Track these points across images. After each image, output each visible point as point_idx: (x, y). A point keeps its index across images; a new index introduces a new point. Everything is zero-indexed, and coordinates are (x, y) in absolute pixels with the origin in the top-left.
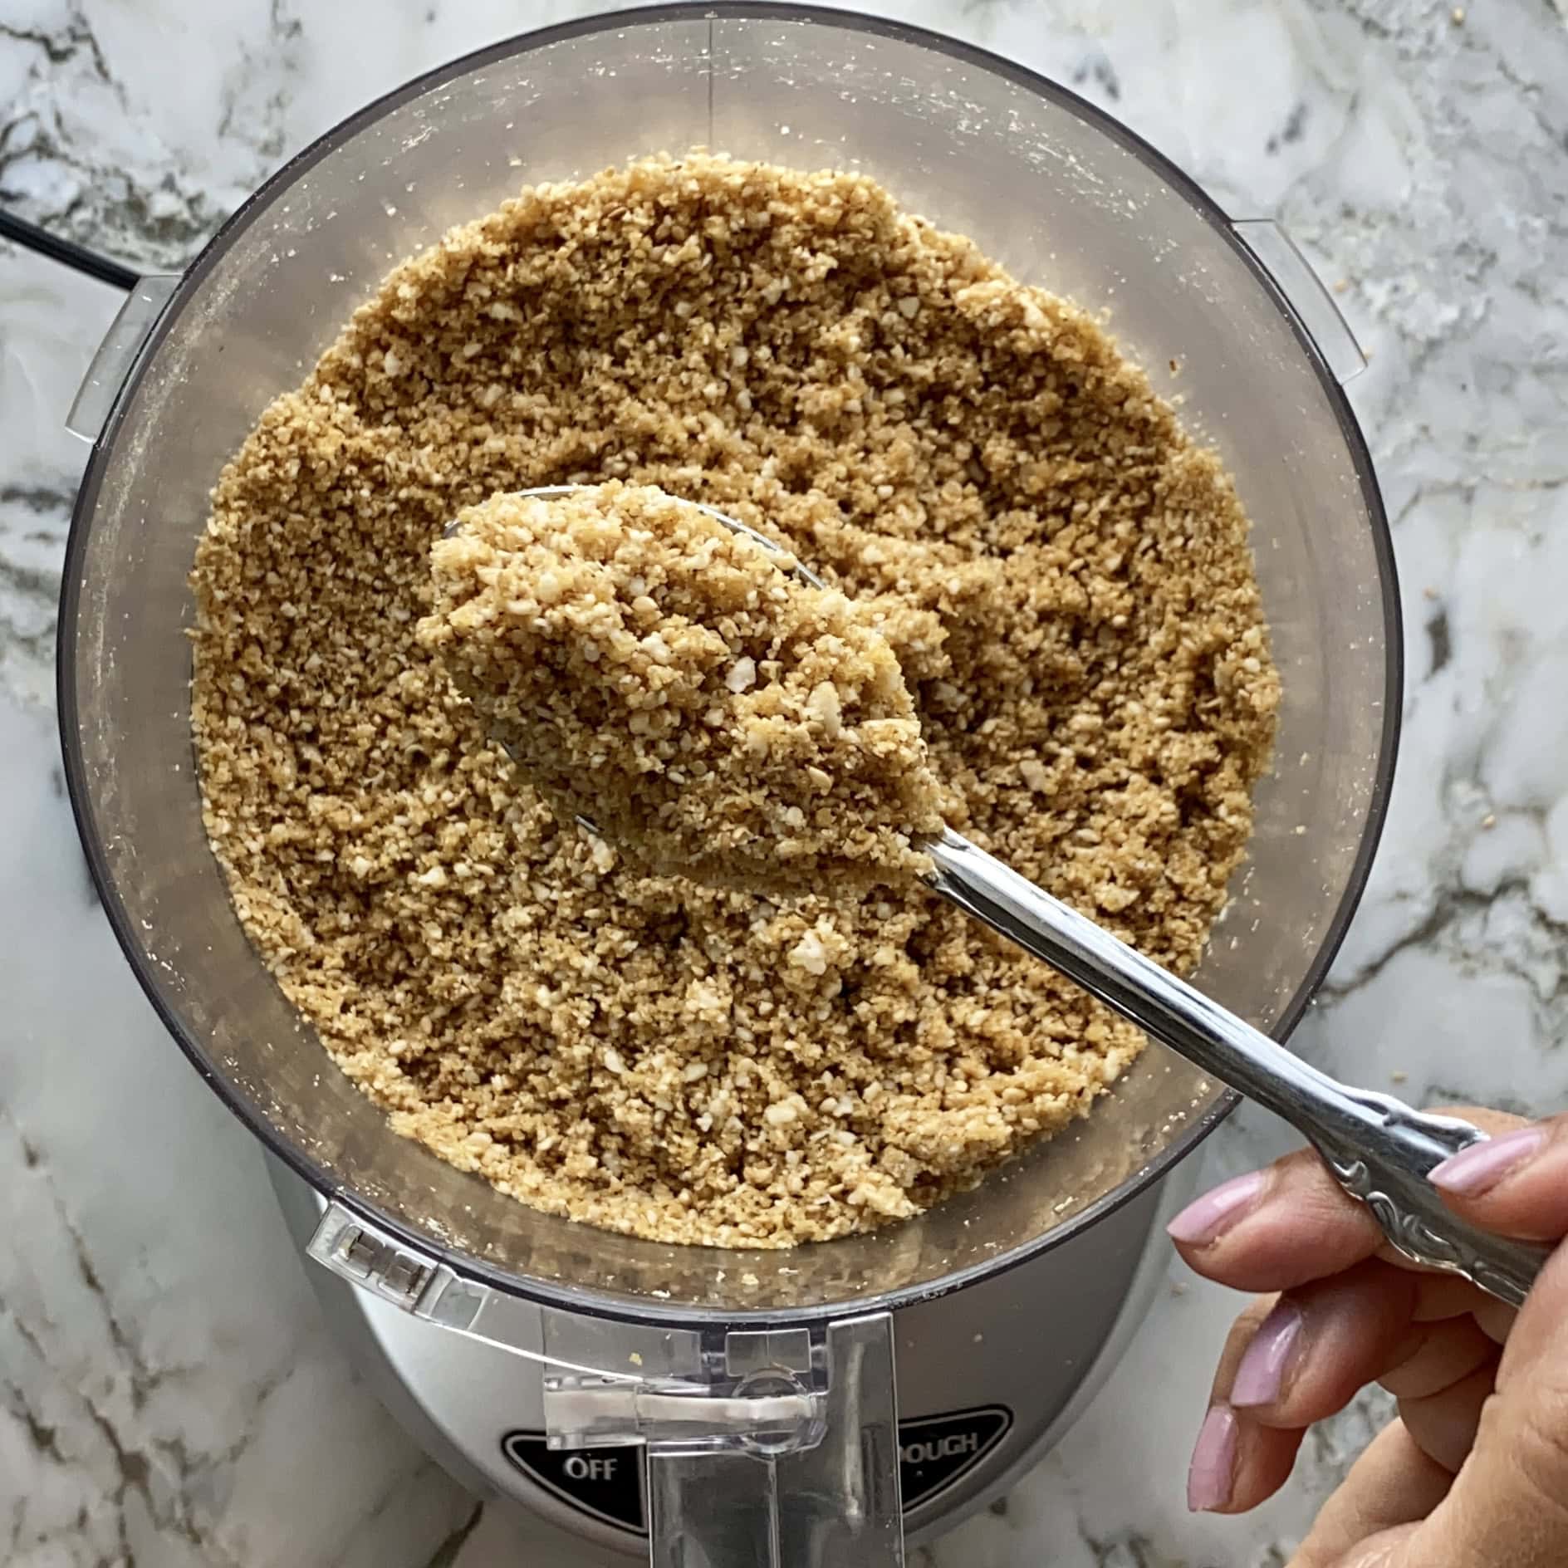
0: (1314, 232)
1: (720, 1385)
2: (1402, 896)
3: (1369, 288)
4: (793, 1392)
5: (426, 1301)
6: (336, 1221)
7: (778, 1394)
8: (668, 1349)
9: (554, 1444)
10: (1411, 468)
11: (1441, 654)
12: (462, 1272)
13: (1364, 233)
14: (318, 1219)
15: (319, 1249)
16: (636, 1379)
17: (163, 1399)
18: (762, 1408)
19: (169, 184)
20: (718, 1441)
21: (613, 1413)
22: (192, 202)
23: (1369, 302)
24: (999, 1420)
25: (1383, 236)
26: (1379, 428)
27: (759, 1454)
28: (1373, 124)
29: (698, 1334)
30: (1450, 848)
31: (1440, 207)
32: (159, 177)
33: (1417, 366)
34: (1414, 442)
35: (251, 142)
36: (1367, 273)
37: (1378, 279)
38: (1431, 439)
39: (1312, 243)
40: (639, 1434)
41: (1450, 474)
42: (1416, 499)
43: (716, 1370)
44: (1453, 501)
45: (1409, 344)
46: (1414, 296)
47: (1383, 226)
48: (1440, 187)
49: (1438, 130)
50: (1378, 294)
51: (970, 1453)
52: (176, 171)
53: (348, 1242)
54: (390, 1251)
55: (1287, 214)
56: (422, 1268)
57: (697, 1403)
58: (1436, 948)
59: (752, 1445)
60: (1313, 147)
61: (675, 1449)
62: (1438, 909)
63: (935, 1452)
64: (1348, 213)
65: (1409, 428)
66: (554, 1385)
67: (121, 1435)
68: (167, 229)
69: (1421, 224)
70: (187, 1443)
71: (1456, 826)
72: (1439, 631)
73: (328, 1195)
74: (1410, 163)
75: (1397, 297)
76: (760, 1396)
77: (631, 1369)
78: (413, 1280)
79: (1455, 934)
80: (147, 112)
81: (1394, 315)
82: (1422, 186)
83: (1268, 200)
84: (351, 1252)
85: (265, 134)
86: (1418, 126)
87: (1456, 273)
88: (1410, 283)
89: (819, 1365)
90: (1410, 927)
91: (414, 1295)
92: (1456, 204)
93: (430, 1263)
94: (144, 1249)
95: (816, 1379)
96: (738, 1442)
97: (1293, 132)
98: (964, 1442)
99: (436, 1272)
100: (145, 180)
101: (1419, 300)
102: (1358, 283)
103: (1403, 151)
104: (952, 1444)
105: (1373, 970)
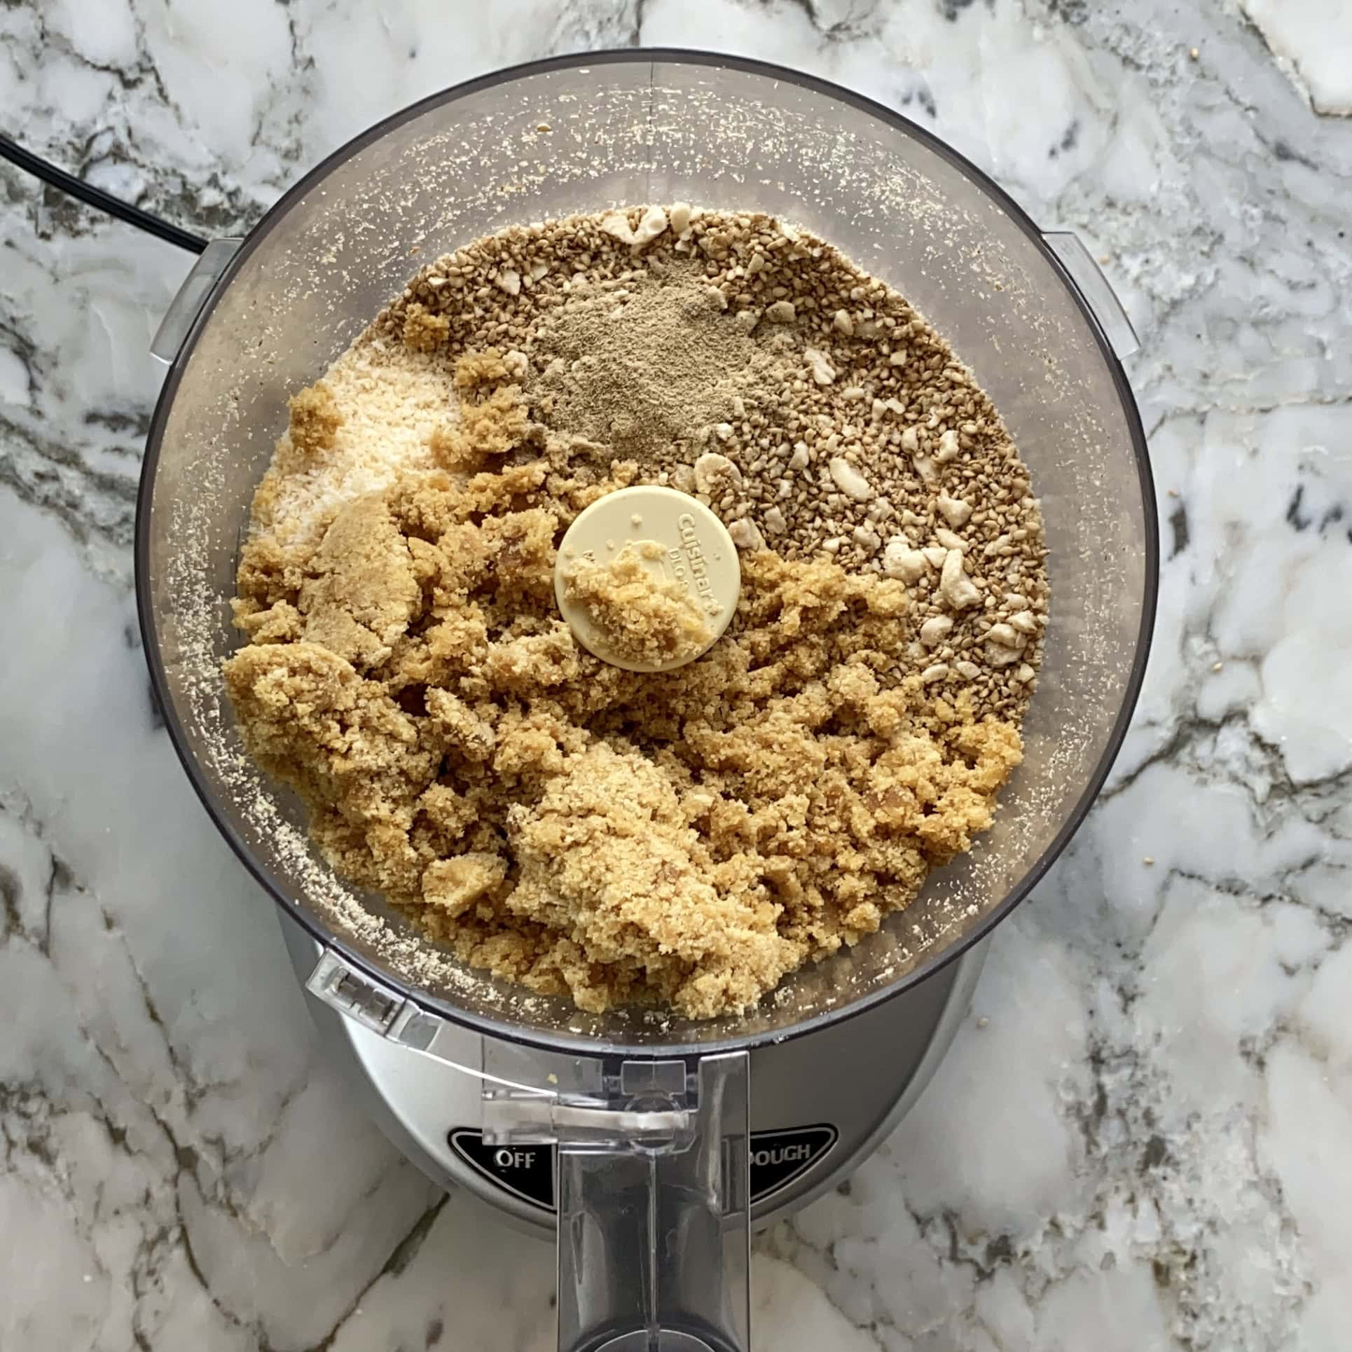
0: (1085, 219)
1: (616, 1101)
2: (1152, 724)
3: (1126, 261)
4: (671, 1109)
5: (394, 1029)
6: (329, 963)
7: (659, 1110)
8: (578, 1071)
9: (488, 1141)
10: (1158, 398)
11: (1181, 541)
12: (423, 1006)
13: (1123, 219)
14: (317, 960)
15: (316, 985)
16: (553, 1094)
17: (208, 1106)
18: (646, 1121)
19: (213, 182)
20: (612, 1144)
21: (534, 1119)
22: (232, 195)
23: (1127, 272)
24: (827, 1135)
25: (1137, 222)
26: (1134, 367)
27: (643, 1155)
28: (1129, 136)
29: (601, 1062)
30: (1188, 687)
31: (1181, 198)
32: (206, 176)
33: (1162, 321)
34: (1161, 378)
35: (276, 149)
36: (1125, 249)
37: (1134, 254)
38: (1174, 377)
39: (1084, 227)
40: (552, 1135)
41: (1188, 402)
42: (1162, 422)
43: (613, 1090)
44: (1191, 423)
45: (1156, 304)
46: (1160, 267)
47: (1137, 214)
48: (1180, 184)
49: (1179, 140)
50: (1133, 265)
51: (804, 1160)
52: (219, 172)
53: (338, 980)
54: (370, 988)
55: (1064, 204)
56: (393, 1003)
57: (594, 1112)
58: (1178, 764)
59: (638, 1148)
60: (1083, 154)
61: (578, 1149)
62: (1178, 734)
63: (778, 1157)
64: (1111, 204)
65: (1157, 368)
66: (490, 1096)
67: (177, 1134)
68: (213, 215)
69: (1166, 212)
70: (227, 1139)
71: (1193, 671)
72: (1180, 521)
73: (325, 943)
74: (1158, 166)
75: (1147, 268)
76: (646, 1111)
77: (549, 1086)
78: (384, 1011)
79: (1191, 754)
80: (197, 127)
81: (1145, 281)
82: (1166, 183)
83: (1051, 194)
84: (340, 988)
85: (286, 143)
86: (1164, 138)
87: (1193, 248)
88: (1158, 257)
89: (692, 1089)
90: (1157, 747)
91: (386, 1023)
92: (1193, 197)
93: (401, 999)
94: (193, 992)
95: (689, 1100)
96: (628, 1145)
97: (1068, 143)
98: (801, 1151)
99: (403, 1006)
100: (195, 178)
101: (1164, 270)
102: (1118, 257)
103: (1152, 157)
104: (791, 1152)
105: (1129, 780)
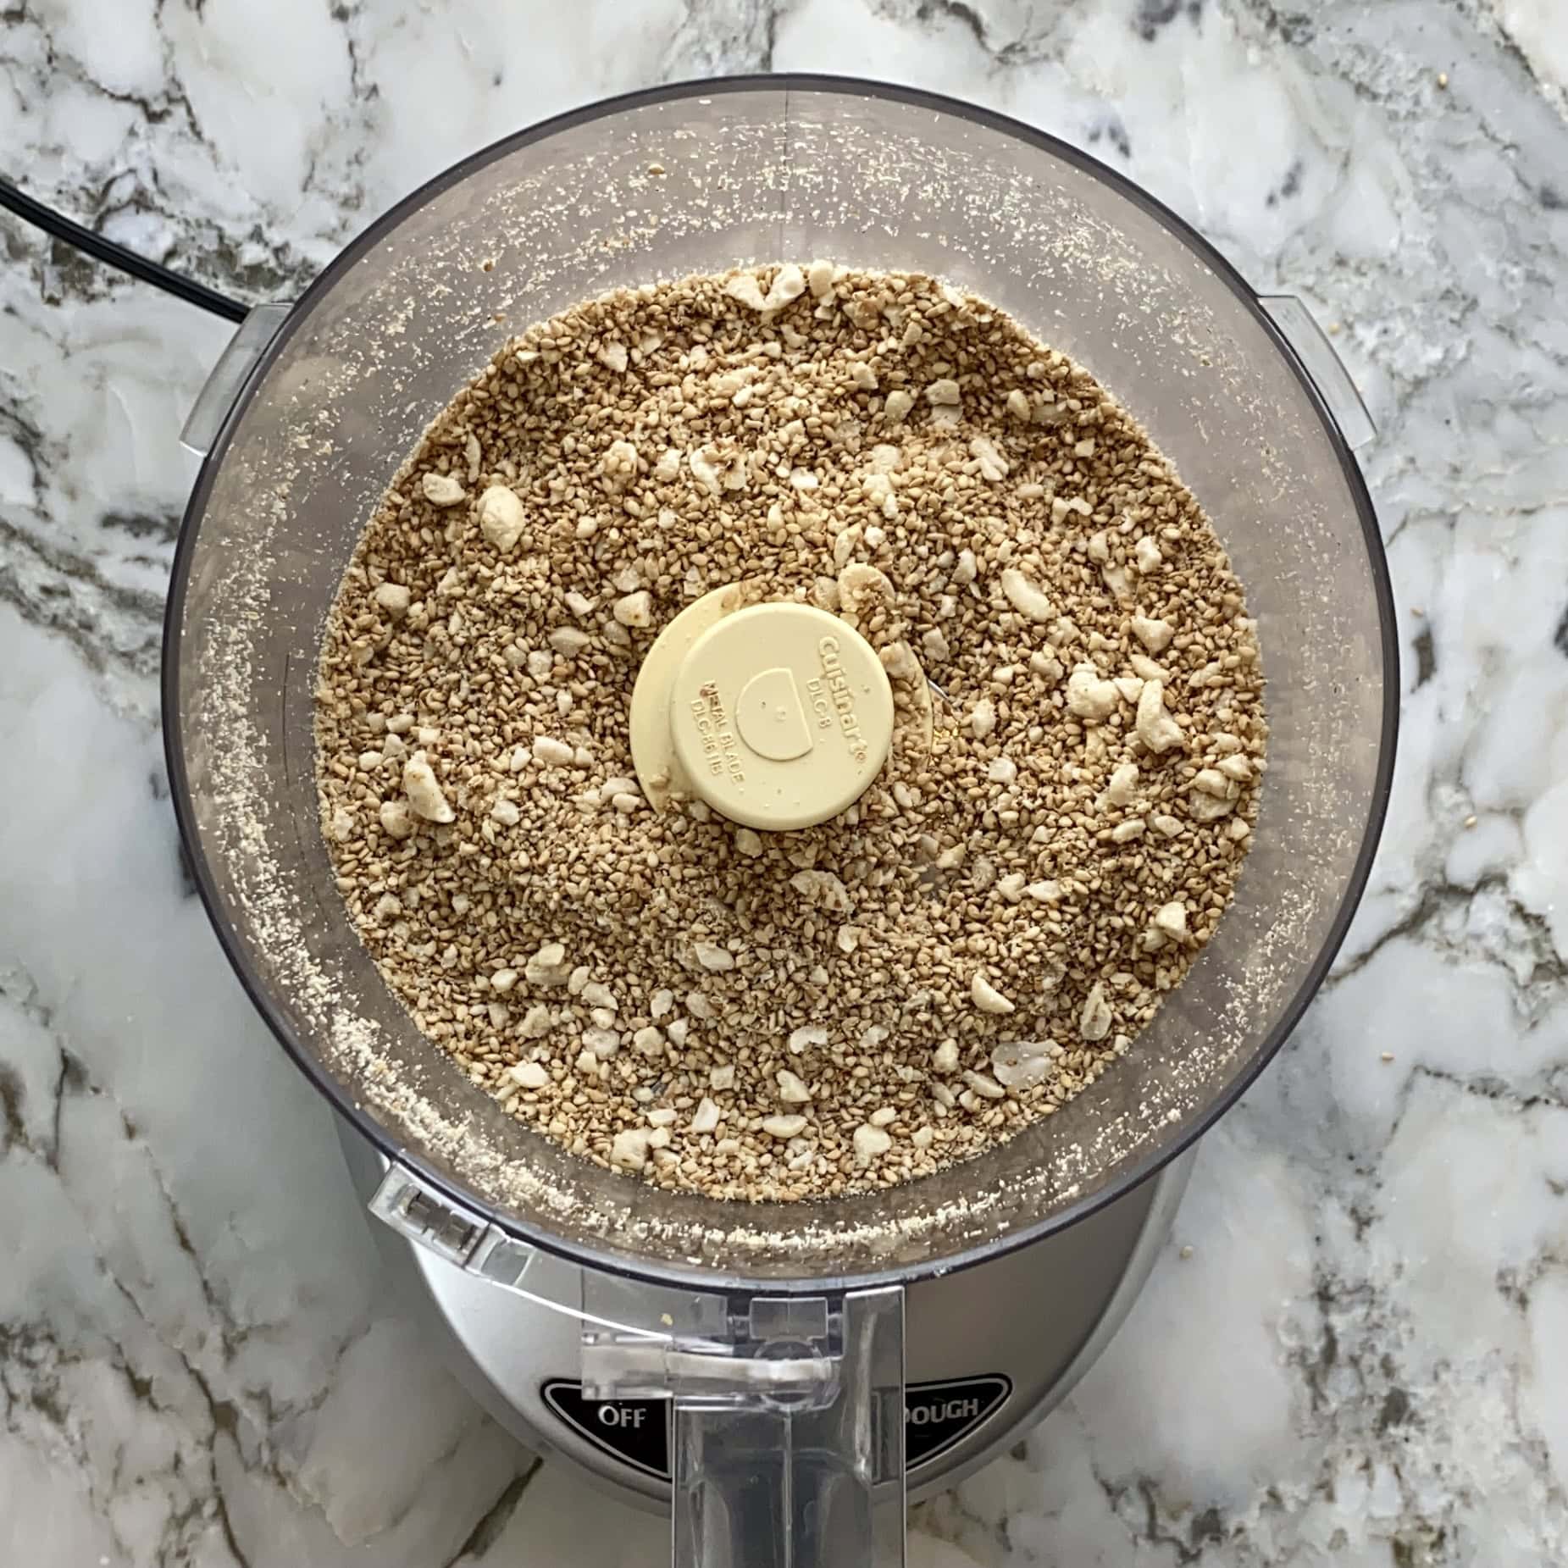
0: (1310, 280)
1: (743, 1346)
2: (1391, 890)
3: (1361, 331)
4: (810, 1356)
5: (475, 1259)
6: (397, 1179)
7: (796, 1357)
8: (697, 1310)
9: (588, 1394)
10: (1399, 497)
11: (1427, 670)
12: (511, 1232)
13: (1356, 280)
14: (382, 1176)
15: (380, 1207)
16: (666, 1338)
17: (250, 1353)
18: (781, 1370)
19: (257, 235)
20: (739, 1398)
21: (643, 1368)
22: (278, 251)
23: (1361, 344)
24: (999, 1388)
25: (1373, 284)
26: (1369, 460)
27: (775, 1411)
28: (1364, 181)
29: (725, 1299)
30: (1434, 846)
31: (1425, 255)
32: (248, 228)
33: (1404, 403)
34: (1402, 473)
35: (332, 196)
36: (1358, 317)
37: (1369, 323)
38: (1418, 471)
39: (1309, 289)
40: (666, 1388)
41: (1435, 502)
42: (1403, 525)
43: (740, 1332)
44: (1438, 527)
45: (1397, 384)
46: (1401, 338)
47: (1374, 274)
48: (1425, 238)
49: (1423, 185)
50: (1368, 336)
51: (971, 1417)
52: (263, 223)
53: (407, 1201)
54: (445, 1210)
55: (1285, 262)
56: (473, 1228)
57: (717, 1360)
58: (1422, 938)
59: (770, 1403)
60: (1308, 201)
61: (696, 1404)
62: (1423, 903)
63: (939, 1415)
64: (1341, 262)
65: (1398, 460)
66: (590, 1340)
67: (211, 1386)
68: (256, 275)
69: (1408, 272)
70: (273, 1393)
71: (1440, 825)
72: (1425, 645)
73: (392, 1156)
74: (1399, 215)
75: (1385, 339)
76: (780, 1358)
77: (663, 1328)
78: (464, 1237)
79: (1439, 926)
80: (237, 169)
81: (1383, 355)
82: (1409, 237)
83: (1269, 250)
84: (409, 1210)
85: (345, 189)
86: (1405, 182)
87: (1441, 316)
88: (1398, 326)
89: (834, 1332)
90: (1398, 918)
91: (466, 1252)
92: (1441, 254)
93: (482, 1223)
94: (232, 1215)
95: (832, 1345)
96: (758, 1400)
97: (1291, 187)
98: (967, 1406)
99: (486, 1231)
100: (234, 231)
101: (1406, 342)
102: (1350, 327)
103: (1392, 205)
104: (954, 1408)
105: (1364, 958)
